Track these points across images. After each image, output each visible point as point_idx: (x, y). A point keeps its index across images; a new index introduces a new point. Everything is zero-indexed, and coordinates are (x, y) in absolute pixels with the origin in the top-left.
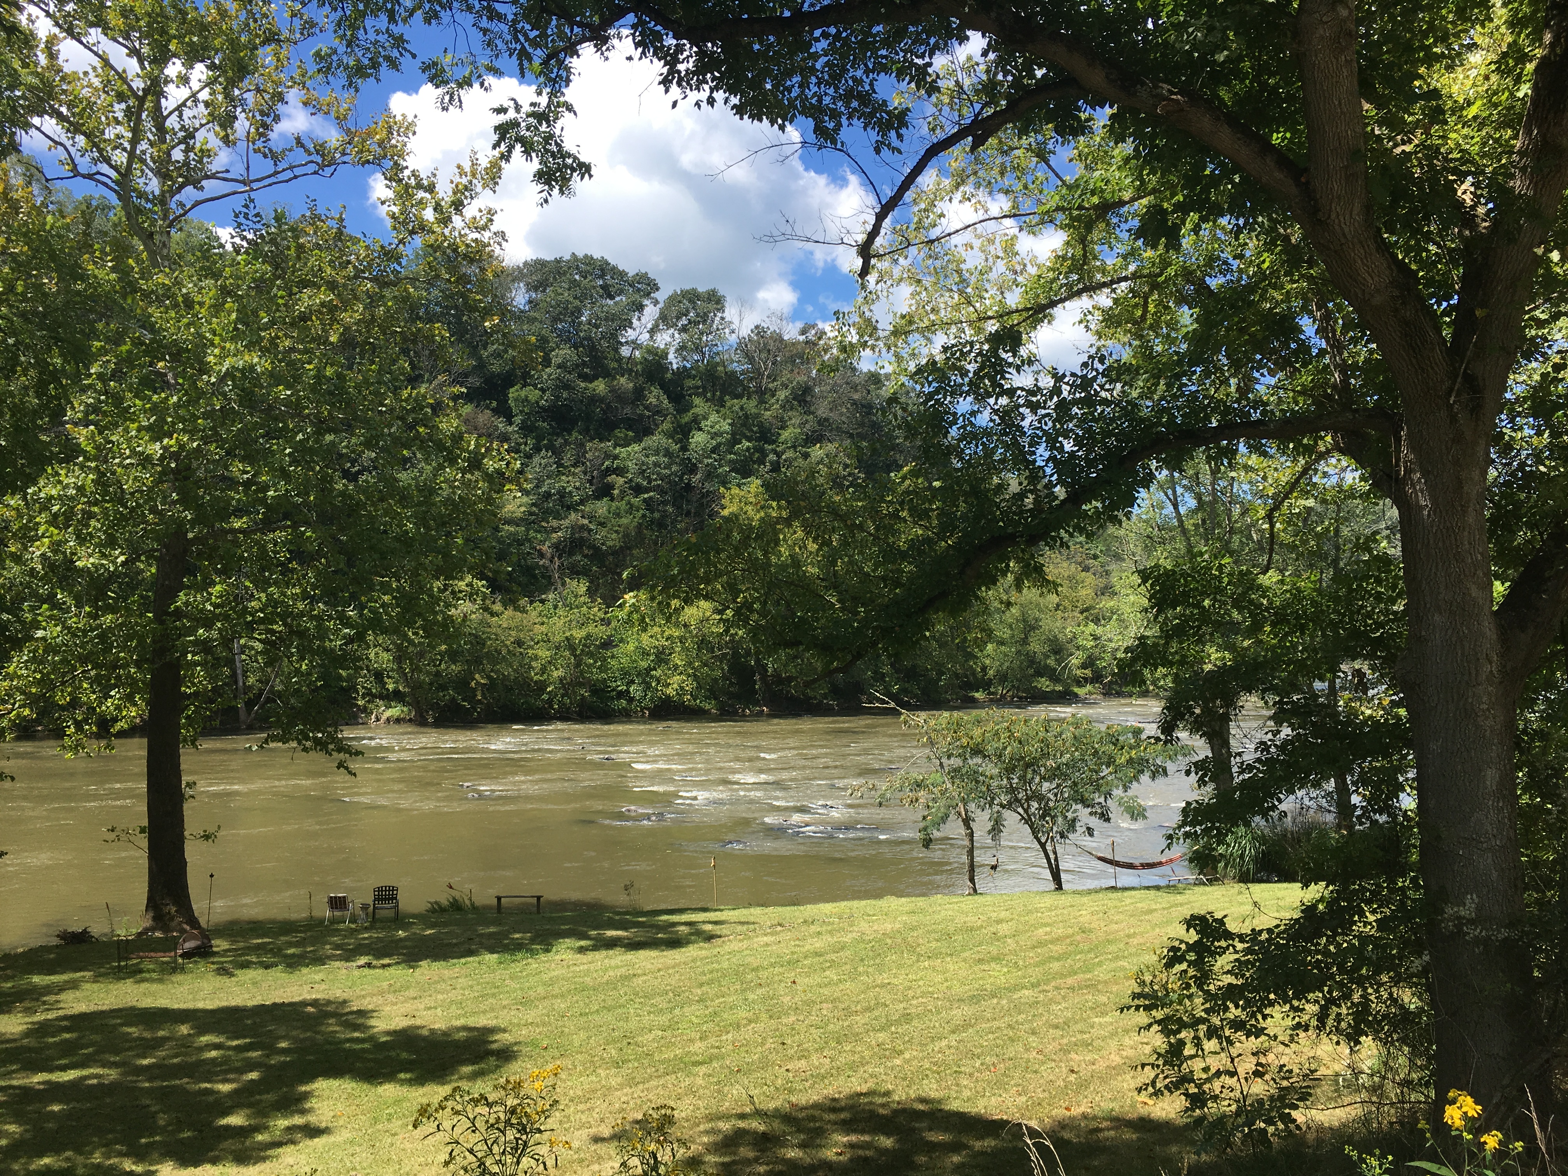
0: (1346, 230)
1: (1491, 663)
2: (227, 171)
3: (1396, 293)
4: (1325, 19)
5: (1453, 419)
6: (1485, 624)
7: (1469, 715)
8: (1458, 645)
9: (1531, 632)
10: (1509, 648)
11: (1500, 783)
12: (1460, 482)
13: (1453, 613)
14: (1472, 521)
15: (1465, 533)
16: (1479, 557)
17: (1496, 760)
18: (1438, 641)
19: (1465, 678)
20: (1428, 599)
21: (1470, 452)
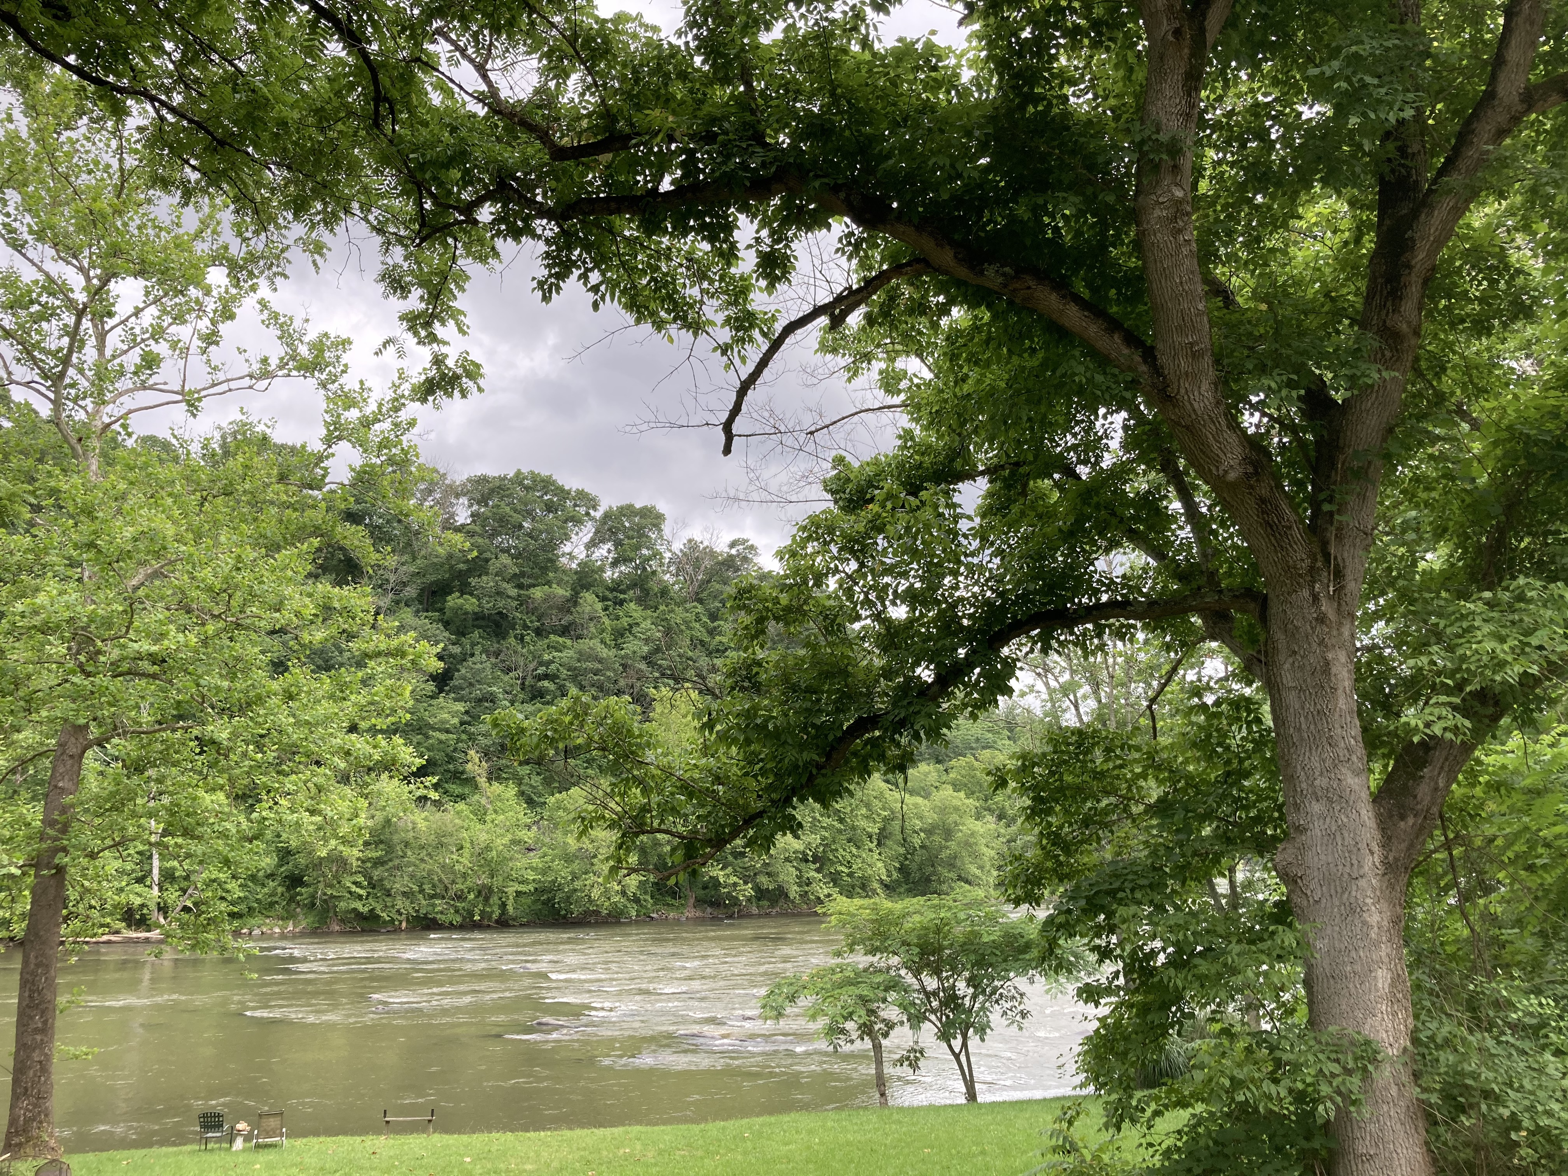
0: (1196, 405)
1: (1372, 853)
2: (165, 383)
3: (1250, 470)
4: (1161, 200)
5: (1315, 598)
6: (1364, 812)
7: (1354, 910)
8: (1338, 834)
9: (1411, 821)
10: (1389, 838)
11: (1393, 985)
12: (1327, 663)
13: (1330, 801)
14: (1342, 703)
15: (1337, 716)
16: (1353, 742)
17: (1386, 960)
18: (1317, 830)
19: (1348, 870)
20: (1304, 785)
21: (1335, 633)
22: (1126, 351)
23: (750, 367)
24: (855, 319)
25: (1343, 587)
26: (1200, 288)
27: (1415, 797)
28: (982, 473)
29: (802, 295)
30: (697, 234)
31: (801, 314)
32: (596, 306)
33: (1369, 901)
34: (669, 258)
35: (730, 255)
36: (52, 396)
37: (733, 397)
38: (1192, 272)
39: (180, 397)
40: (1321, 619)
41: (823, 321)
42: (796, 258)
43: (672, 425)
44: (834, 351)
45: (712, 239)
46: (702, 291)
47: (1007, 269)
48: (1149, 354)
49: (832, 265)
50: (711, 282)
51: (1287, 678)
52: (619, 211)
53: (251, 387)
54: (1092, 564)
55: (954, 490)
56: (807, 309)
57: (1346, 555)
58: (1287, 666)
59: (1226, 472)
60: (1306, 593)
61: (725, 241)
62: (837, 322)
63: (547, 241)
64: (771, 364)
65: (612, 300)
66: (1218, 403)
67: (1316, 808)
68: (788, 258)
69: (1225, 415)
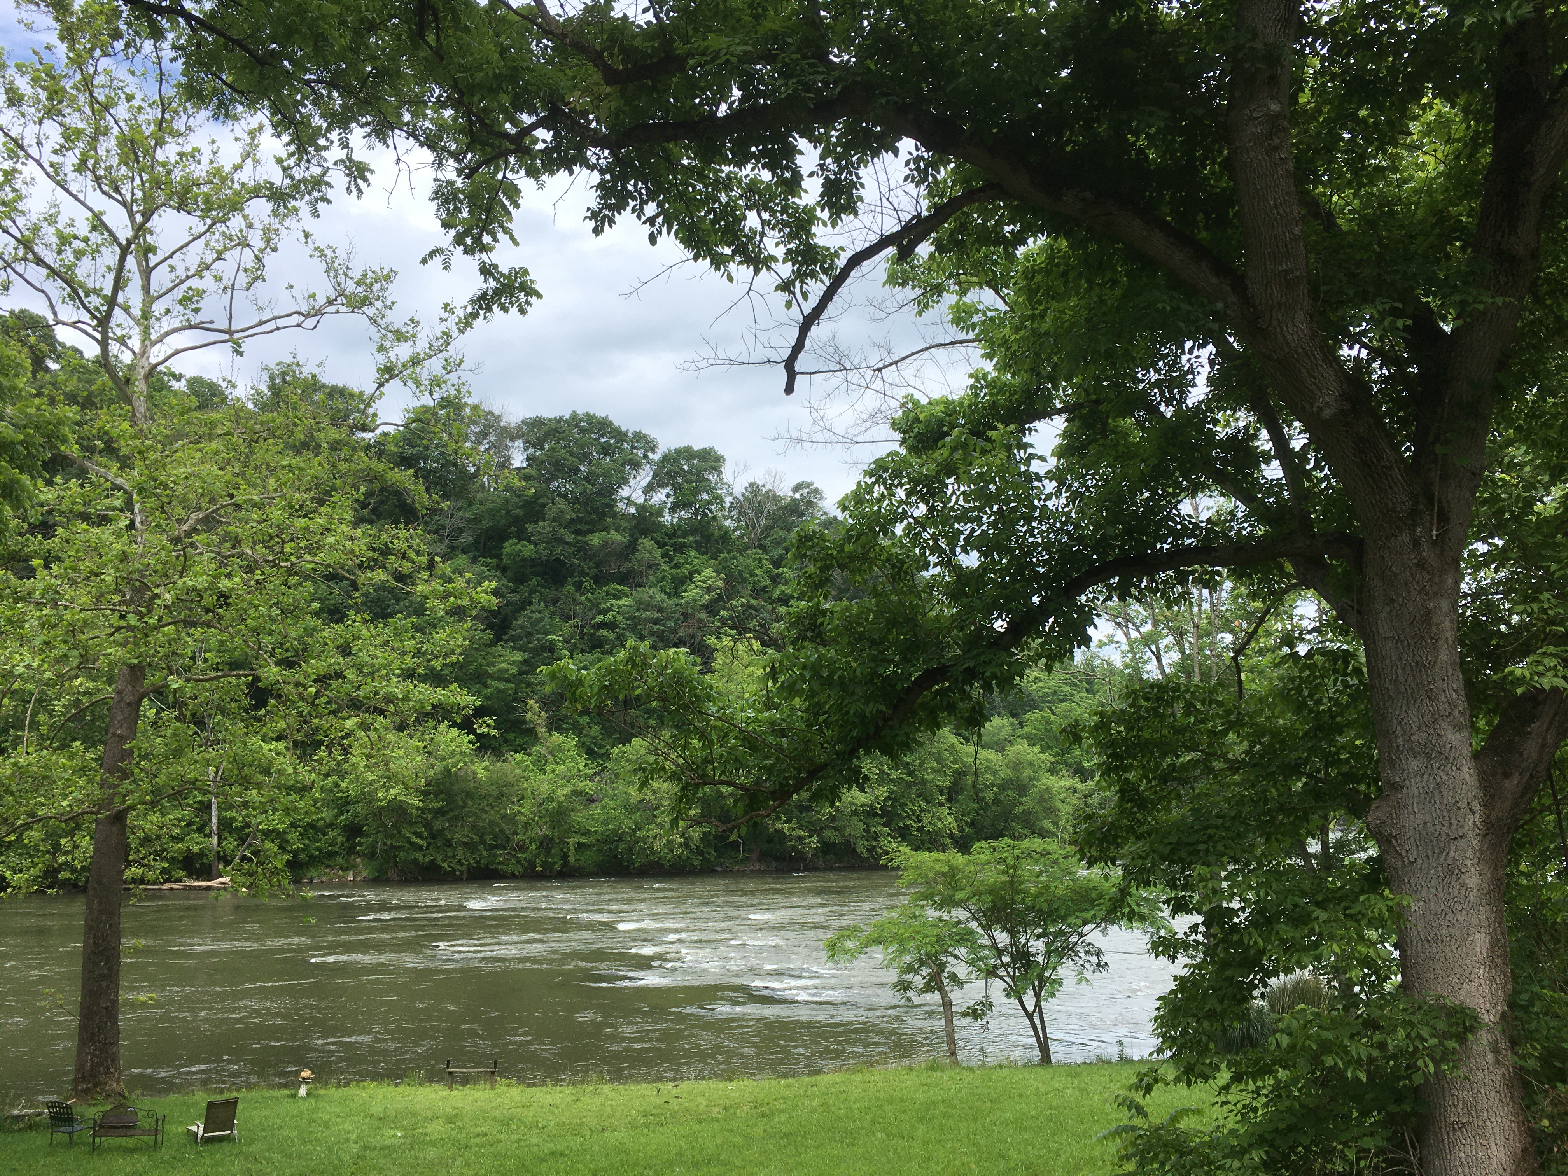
0: (1289, 337)
1: (1473, 813)
2: (212, 322)
3: (1347, 406)
4: (1255, 115)
5: (1416, 543)
6: (1465, 769)
7: (1453, 871)
8: (1436, 792)
9: (1516, 779)
10: (1492, 797)
11: (1492, 949)
12: (1428, 613)
13: (1429, 758)
14: (1445, 655)
15: (1437, 669)
16: (1454, 695)
17: (1485, 924)
18: (1414, 788)
19: (1445, 830)
20: (1400, 741)
21: (1437, 580)
22: (1214, 280)
23: (813, 301)
24: (925, 249)
25: (1446, 531)
26: (1297, 211)
27: (1521, 754)
28: (1059, 412)
29: (868, 224)
30: (758, 162)
31: (867, 245)
32: (653, 239)
33: (1469, 862)
34: (728, 188)
35: (793, 184)
36: (98, 336)
37: (796, 333)
38: (1288, 194)
39: (227, 337)
40: (1422, 566)
41: (891, 251)
42: (862, 186)
43: (732, 362)
44: (904, 284)
45: (772, 167)
46: (763, 223)
47: (1087, 194)
48: (1239, 283)
49: (900, 192)
50: (773, 213)
51: (1384, 628)
52: (676, 138)
53: (299, 325)
54: (1176, 508)
55: (1030, 430)
56: (874, 238)
57: (1450, 496)
58: (1384, 615)
59: (1321, 409)
60: (1406, 538)
61: (787, 168)
62: (905, 253)
63: (602, 172)
64: (836, 298)
65: (669, 233)
66: (1314, 335)
67: (1414, 764)
68: (853, 185)
69: (1322, 348)
